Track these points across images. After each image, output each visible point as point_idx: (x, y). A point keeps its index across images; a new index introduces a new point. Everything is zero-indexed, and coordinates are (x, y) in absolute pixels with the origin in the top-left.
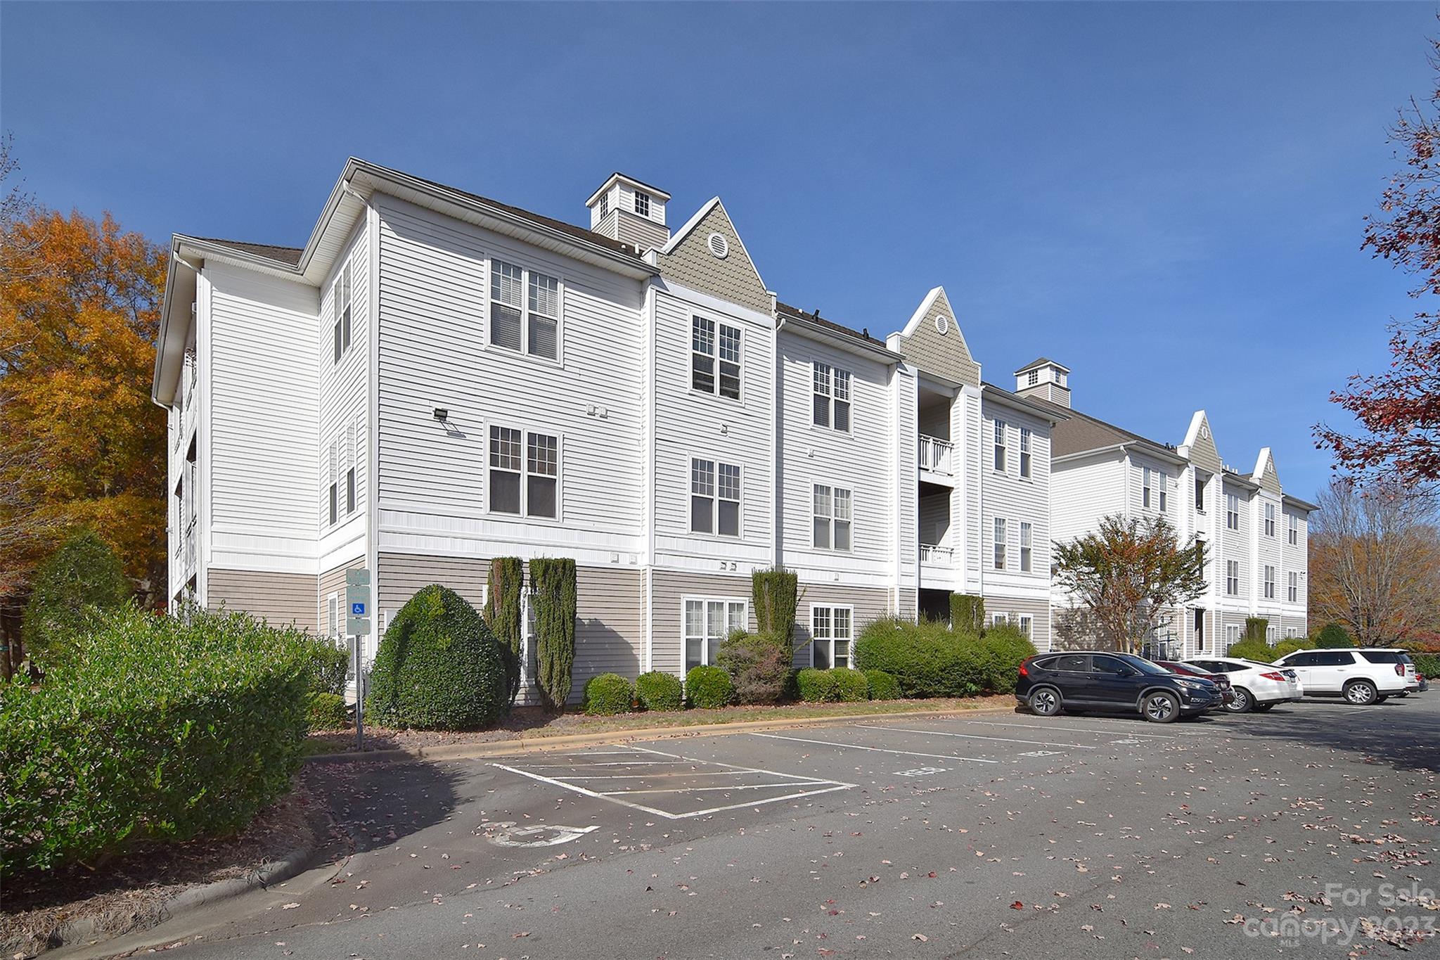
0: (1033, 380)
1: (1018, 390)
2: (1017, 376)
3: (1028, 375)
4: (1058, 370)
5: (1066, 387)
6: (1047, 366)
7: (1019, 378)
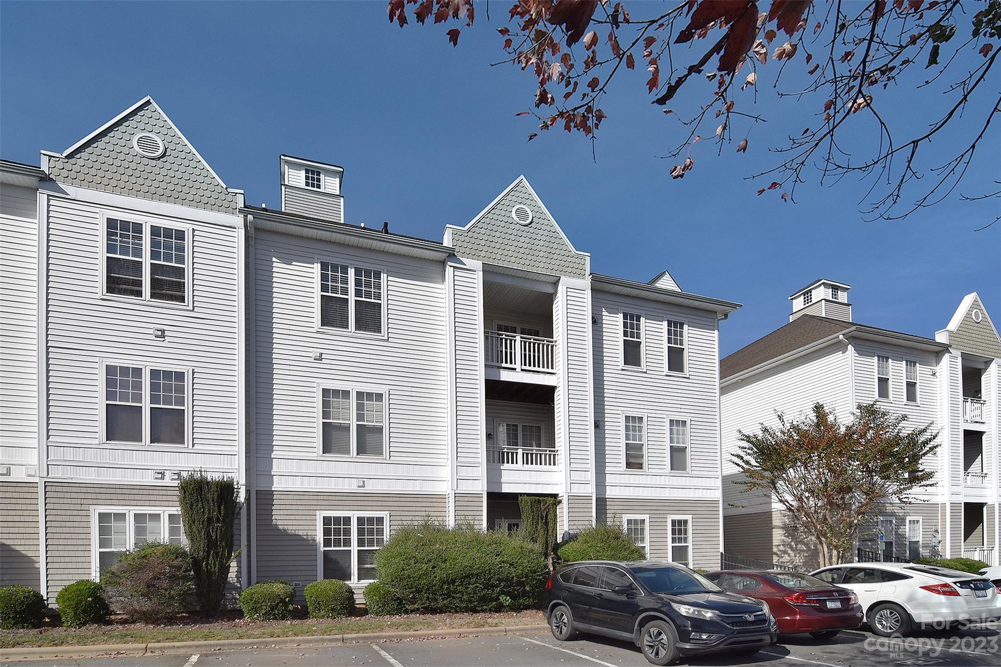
0: (808, 300)
1: (794, 312)
2: (792, 299)
3: (802, 297)
4: (835, 288)
5: (846, 302)
6: (821, 284)
7: (794, 301)
